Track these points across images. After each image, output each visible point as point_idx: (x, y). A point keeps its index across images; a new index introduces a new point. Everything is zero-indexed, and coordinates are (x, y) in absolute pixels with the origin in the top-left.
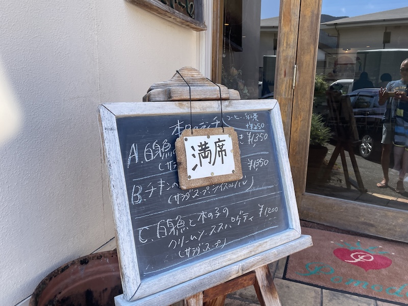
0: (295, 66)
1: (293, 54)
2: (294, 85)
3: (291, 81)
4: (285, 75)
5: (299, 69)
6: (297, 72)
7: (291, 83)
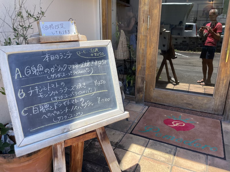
0: (149, 16)
1: (148, 9)
2: (148, 28)
3: (147, 25)
4: (143, 22)
5: (151, 18)
6: (150, 20)
7: (146, 27)
